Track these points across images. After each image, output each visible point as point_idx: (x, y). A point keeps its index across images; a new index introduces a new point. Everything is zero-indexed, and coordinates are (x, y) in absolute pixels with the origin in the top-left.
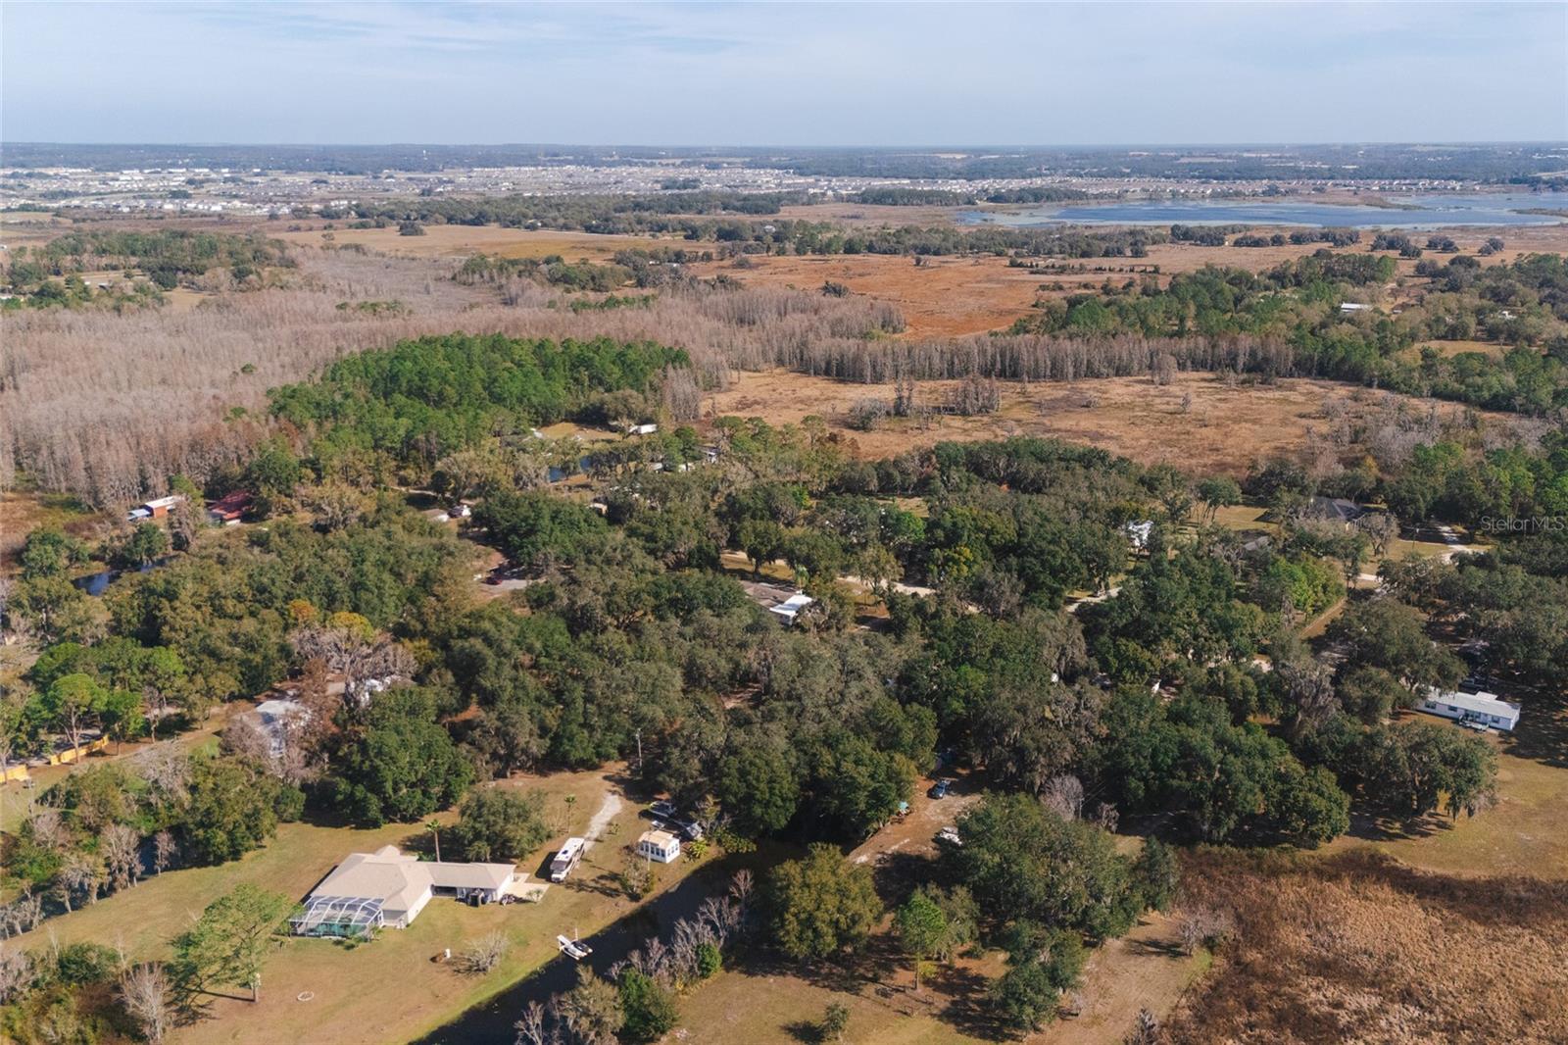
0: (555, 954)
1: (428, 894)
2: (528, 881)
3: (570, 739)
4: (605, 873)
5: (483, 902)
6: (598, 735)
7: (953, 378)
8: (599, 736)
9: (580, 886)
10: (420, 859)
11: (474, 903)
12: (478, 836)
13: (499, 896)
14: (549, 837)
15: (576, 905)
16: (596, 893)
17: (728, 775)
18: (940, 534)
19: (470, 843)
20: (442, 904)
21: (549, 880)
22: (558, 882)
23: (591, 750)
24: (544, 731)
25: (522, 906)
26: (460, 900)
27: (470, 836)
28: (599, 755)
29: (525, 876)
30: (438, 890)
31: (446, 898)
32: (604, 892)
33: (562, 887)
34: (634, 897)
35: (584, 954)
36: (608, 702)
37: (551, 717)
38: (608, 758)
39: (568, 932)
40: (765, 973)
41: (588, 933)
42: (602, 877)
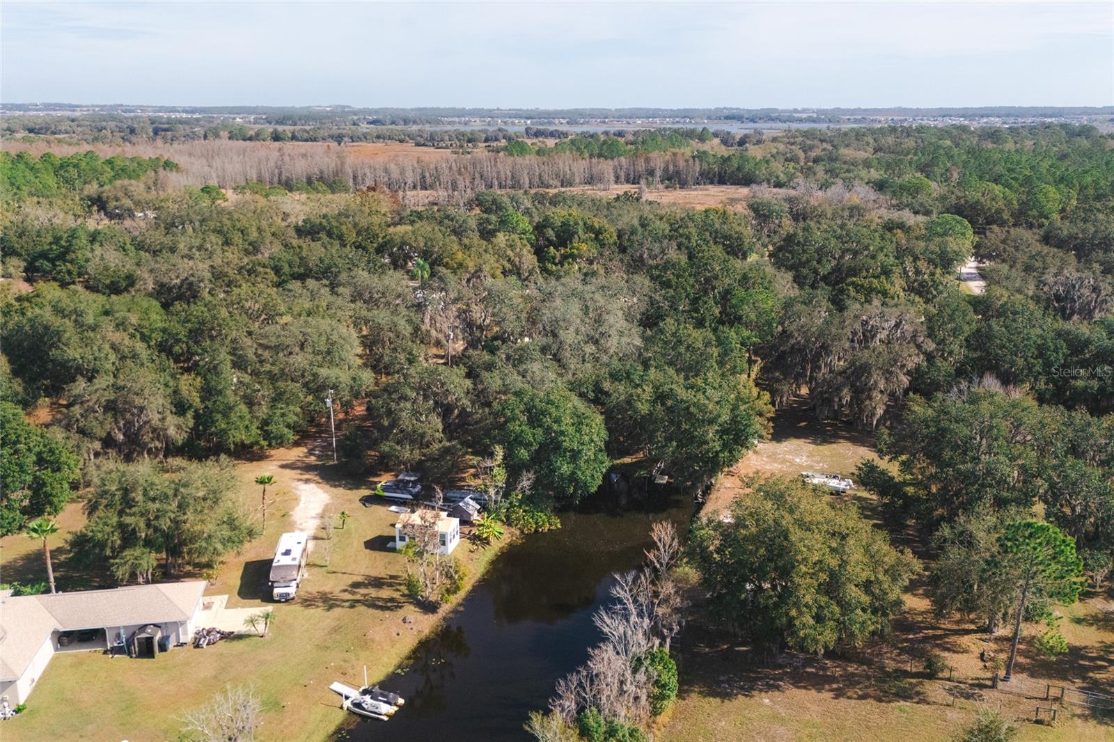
0: (338, 717)
1: (47, 650)
2: (229, 606)
3: (226, 415)
4: (360, 579)
5: (163, 648)
6: (263, 411)
7: (426, 189)
8: (265, 409)
9: (329, 602)
10: (17, 593)
11: (146, 650)
12: (129, 538)
13: (188, 636)
14: (251, 533)
15: (336, 630)
16: (361, 609)
17: (514, 419)
18: (550, 233)
19: (117, 552)
20: (79, 663)
21: (268, 598)
22: (286, 599)
23: (254, 430)
24: (181, 407)
25: (238, 646)
26: (115, 651)
27: (117, 539)
28: (267, 435)
29: (220, 600)
30: (66, 639)
31: (83, 651)
32: (372, 604)
33: (295, 608)
34: (429, 607)
35: (392, 710)
36: (267, 367)
37: (189, 386)
38: (280, 442)
39: (344, 676)
40: (747, 691)
41: (380, 673)
42: (356, 585)
